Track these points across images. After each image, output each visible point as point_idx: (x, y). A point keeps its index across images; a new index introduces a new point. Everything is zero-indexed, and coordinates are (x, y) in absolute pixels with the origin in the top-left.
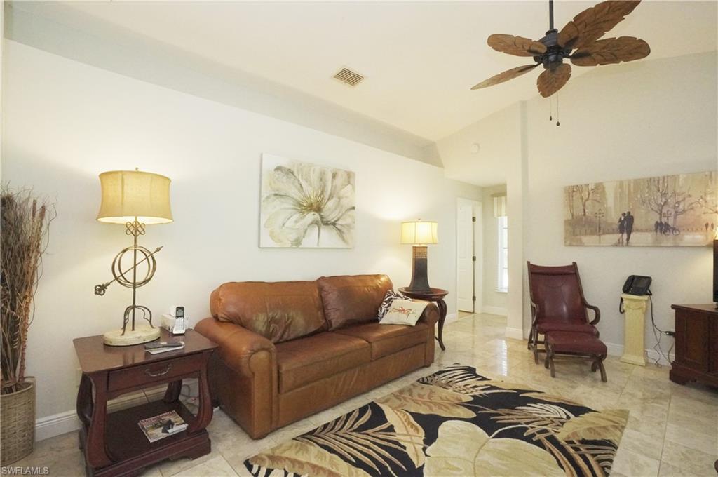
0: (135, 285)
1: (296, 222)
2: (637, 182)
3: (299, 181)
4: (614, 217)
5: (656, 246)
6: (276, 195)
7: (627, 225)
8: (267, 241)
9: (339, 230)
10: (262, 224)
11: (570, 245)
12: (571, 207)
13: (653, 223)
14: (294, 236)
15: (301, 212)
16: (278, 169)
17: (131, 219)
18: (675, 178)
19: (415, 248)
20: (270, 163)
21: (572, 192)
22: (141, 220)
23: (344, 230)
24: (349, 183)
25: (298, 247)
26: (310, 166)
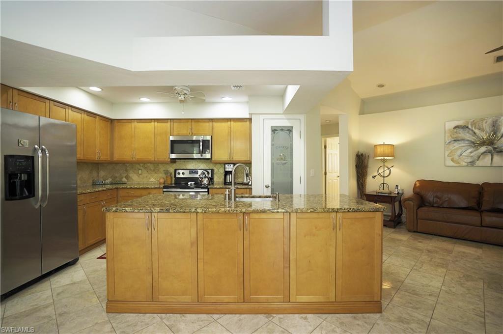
0: (384, 177)
1: (471, 152)
3: (472, 130)
6: (454, 140)
8: (450, 163)
10: (446, 155)
14: (469, 160)
15: (475, 147)
16: (455, 128)
17: (383, 158)
20: (450, 125)
22: (385, 158)
25: (473, 166)
26: (482, 120)
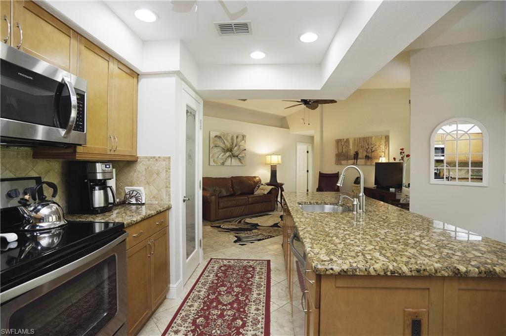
1: (223, 156)
2: (360, 138)
3: (223, 140)
4: (352, 153)
5: (365, 164)
6: (215, 146)
7: (356, 156)
8: (212, 163)
9: (239, 159)
10: (210, 157)
11: (337, 165)
12: (338, 148)
13: (364, 156)
14: (222, 161)
15: (224, 152)
16: (216, 136)
18: (371, 138)
19: (271, 166)
20: (213, 134)
21: (338, 142)
23: (242, 159)
24: (243, 140)
25: (223, 165)
26: (228, 134)
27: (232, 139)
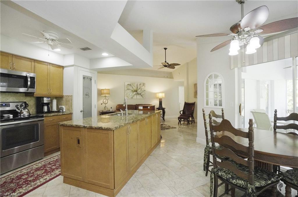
0: (105, 104)
1: (132, 94)
3: (132, 86)
6: (128, 89)
9: (141, 95)
10: (125, 95)
11: (195, 98)
12: (195, 89)
15: (133, 92)
16: (128, 85)
17: (105, 95)
19: (159, 99)
20: (126, 84)
21: (195, 85)
22: (106, 95)
23: (143, 95)
24: (144, 86)
25: (132, 98)
26: (134, 83)
27: (137, 85)
